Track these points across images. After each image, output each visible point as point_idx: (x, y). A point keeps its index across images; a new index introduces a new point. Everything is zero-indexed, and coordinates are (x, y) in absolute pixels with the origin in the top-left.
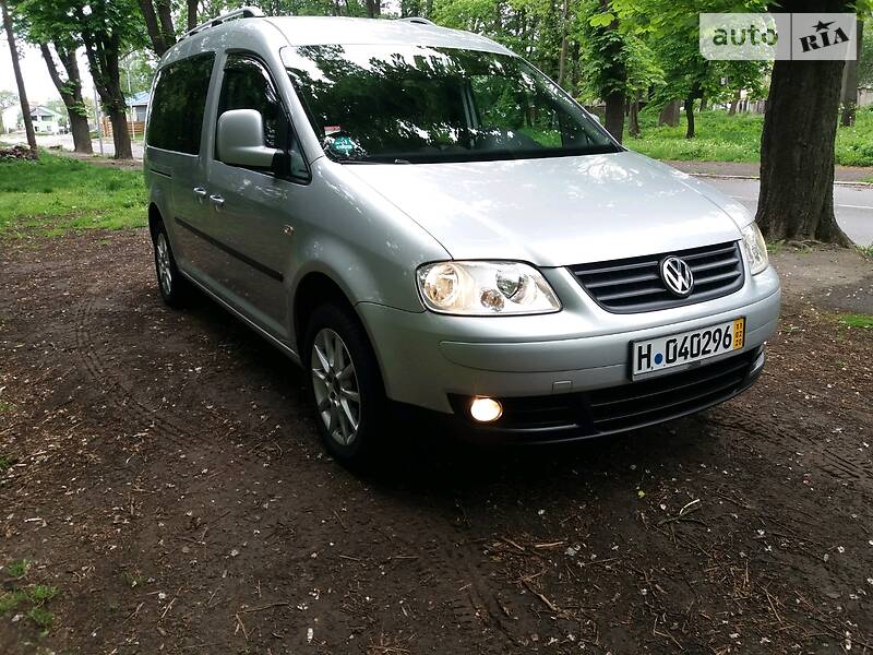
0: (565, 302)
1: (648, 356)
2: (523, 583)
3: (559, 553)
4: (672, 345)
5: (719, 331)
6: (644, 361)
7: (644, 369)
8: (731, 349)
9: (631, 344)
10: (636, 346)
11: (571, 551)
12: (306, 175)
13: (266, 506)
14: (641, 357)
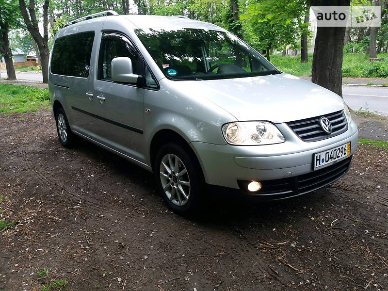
0: (286, 138)
1: (319, 160)
2: (279, 260)
3: (288, 246)
4: (327, 154)
5: (342, 148)
6: (318, 161)
7: (318, 165)
8: (346, 155)
9: (313, 155)
10: (316, 155)
11: (293, 245)
12: (156, 86)
13: (151, 235)
14: (317, 160)
